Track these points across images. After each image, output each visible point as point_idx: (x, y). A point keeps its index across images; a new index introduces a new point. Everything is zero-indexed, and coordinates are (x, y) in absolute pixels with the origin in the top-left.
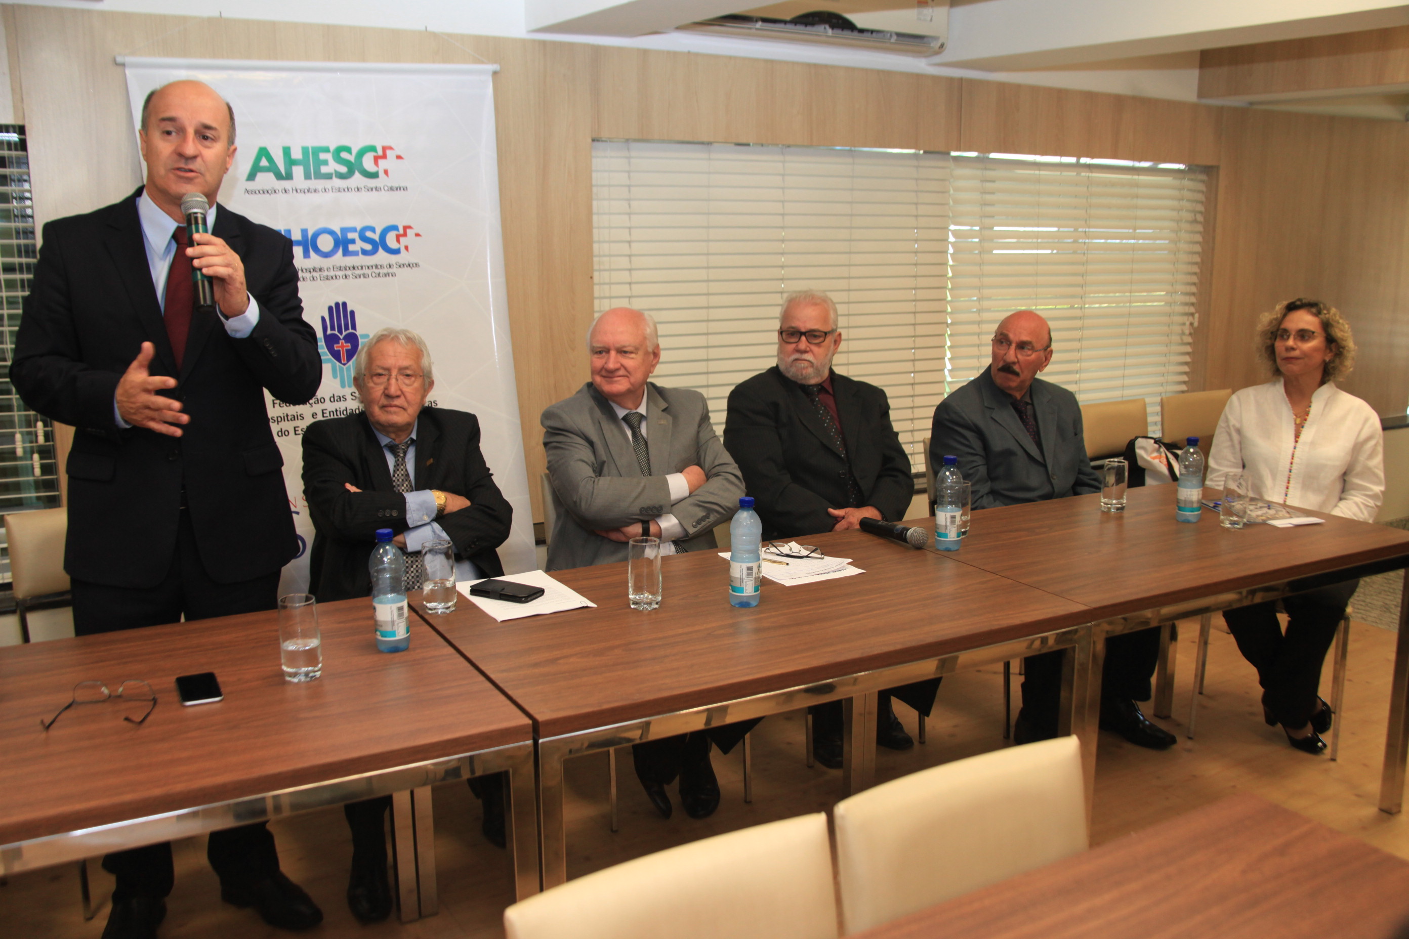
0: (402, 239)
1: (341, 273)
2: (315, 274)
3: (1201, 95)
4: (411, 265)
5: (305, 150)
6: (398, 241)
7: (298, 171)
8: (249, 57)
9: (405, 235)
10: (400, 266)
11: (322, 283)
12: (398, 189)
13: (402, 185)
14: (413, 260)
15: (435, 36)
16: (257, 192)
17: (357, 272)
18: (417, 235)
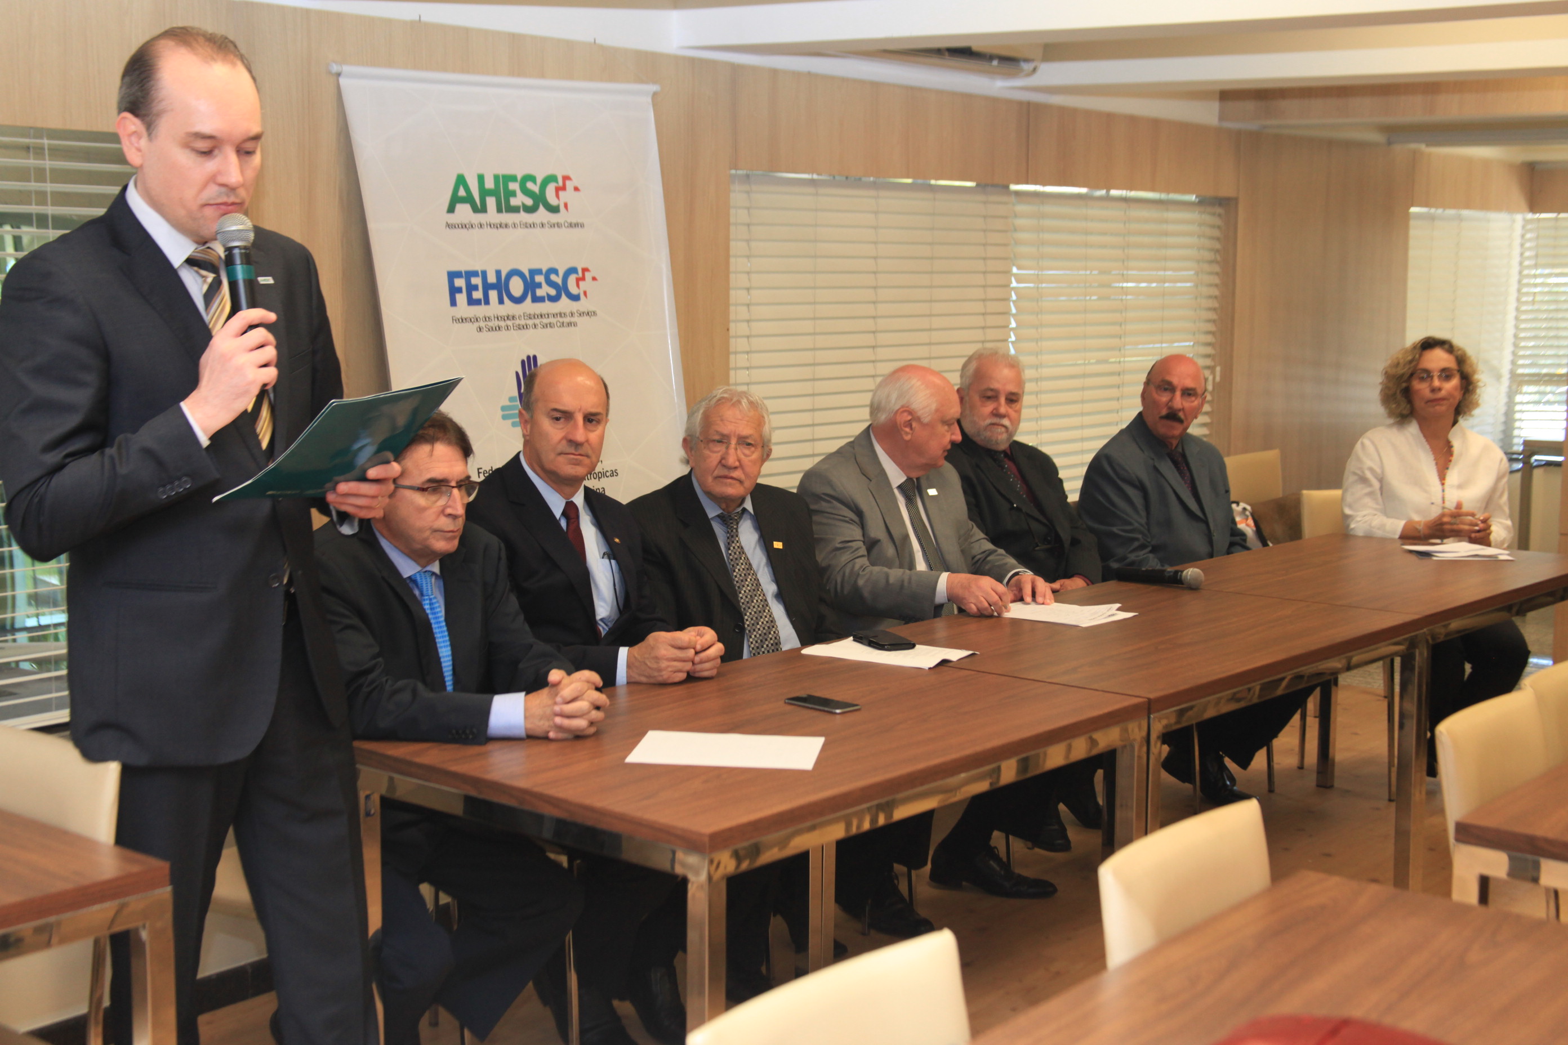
0: (581, 283)
1: (530, 322)
2: (510, 323)
3: (1221, 118)
4: (590, 314)
5: (496, 178)
6: (578, 286)
7: (491, 202)
8: (444, 69)
9: (583, 279)
10: (580, 315)
11: (514, 332)
12: (576, 225)
13: (580, 221)
14: (592, 308)
15: (603, 49)
16: (457, 226)
17: (545, 321)
18: (594, 279)
